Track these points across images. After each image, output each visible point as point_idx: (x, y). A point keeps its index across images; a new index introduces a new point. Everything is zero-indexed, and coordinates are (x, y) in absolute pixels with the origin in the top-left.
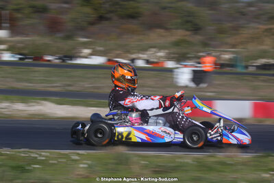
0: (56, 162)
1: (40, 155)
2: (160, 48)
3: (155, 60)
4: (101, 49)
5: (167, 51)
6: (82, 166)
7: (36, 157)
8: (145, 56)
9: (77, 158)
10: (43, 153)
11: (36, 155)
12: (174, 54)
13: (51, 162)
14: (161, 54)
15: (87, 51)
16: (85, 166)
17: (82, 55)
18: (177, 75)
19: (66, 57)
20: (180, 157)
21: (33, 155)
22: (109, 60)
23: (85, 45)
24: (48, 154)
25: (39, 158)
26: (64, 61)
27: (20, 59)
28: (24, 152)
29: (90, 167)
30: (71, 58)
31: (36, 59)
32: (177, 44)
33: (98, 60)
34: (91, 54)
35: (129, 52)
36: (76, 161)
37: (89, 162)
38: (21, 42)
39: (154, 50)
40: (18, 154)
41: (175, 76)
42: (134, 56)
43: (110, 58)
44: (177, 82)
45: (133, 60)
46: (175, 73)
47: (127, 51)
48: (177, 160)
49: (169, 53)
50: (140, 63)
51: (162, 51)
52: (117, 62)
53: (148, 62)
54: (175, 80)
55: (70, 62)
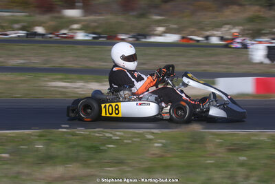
0: (130, 141)
1: (115, 135)
2: (235, 25)
3: (229, 37)
4: (175, 26)
5: (241, 28)
6: (156, 145)
7: (111, 137)
8: (219, 33)
9: (151, 137)
10: (118, 133)
11: (111, 135)
12: (249, 30)
13: (125, 141)
14: (236, 30)
15: (161, 29)
16: (160, 145)
17: (156, 33)
18: (252, 51)
19: (139, 35)
20: (255, 135)
21: (107, 135)
22: (183, 38)
23: (159, 23)
24: (122, 134)
25: (114, 138)
26: (138, 39)
27: (94, 38)
28: (98, 132)
29: (164, 146)
30: (145, 36)
31: (109, 38)
32: (251, 20)
33: (172, 38)
34: (165, 32)
35: (202, 29)
36: (150, 140)
37: (164, 141)
38: (95, 21)
39: (228, 26)
40: (92, 134)
41: (250, 53)
42: (208, 33)
43: (184, 35)
44: (251, 59)
45: (207, 38)
46: (250, 50)
47: (201, 28)
48: (253, 138)
49: (244, 30)
50: (215, 40)
51: (236, 27)
52: (191, 39)
53: (222, 39)
54: (250, 56)
55: (144, 40)
